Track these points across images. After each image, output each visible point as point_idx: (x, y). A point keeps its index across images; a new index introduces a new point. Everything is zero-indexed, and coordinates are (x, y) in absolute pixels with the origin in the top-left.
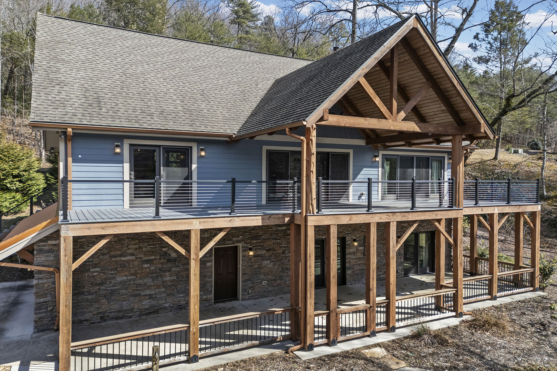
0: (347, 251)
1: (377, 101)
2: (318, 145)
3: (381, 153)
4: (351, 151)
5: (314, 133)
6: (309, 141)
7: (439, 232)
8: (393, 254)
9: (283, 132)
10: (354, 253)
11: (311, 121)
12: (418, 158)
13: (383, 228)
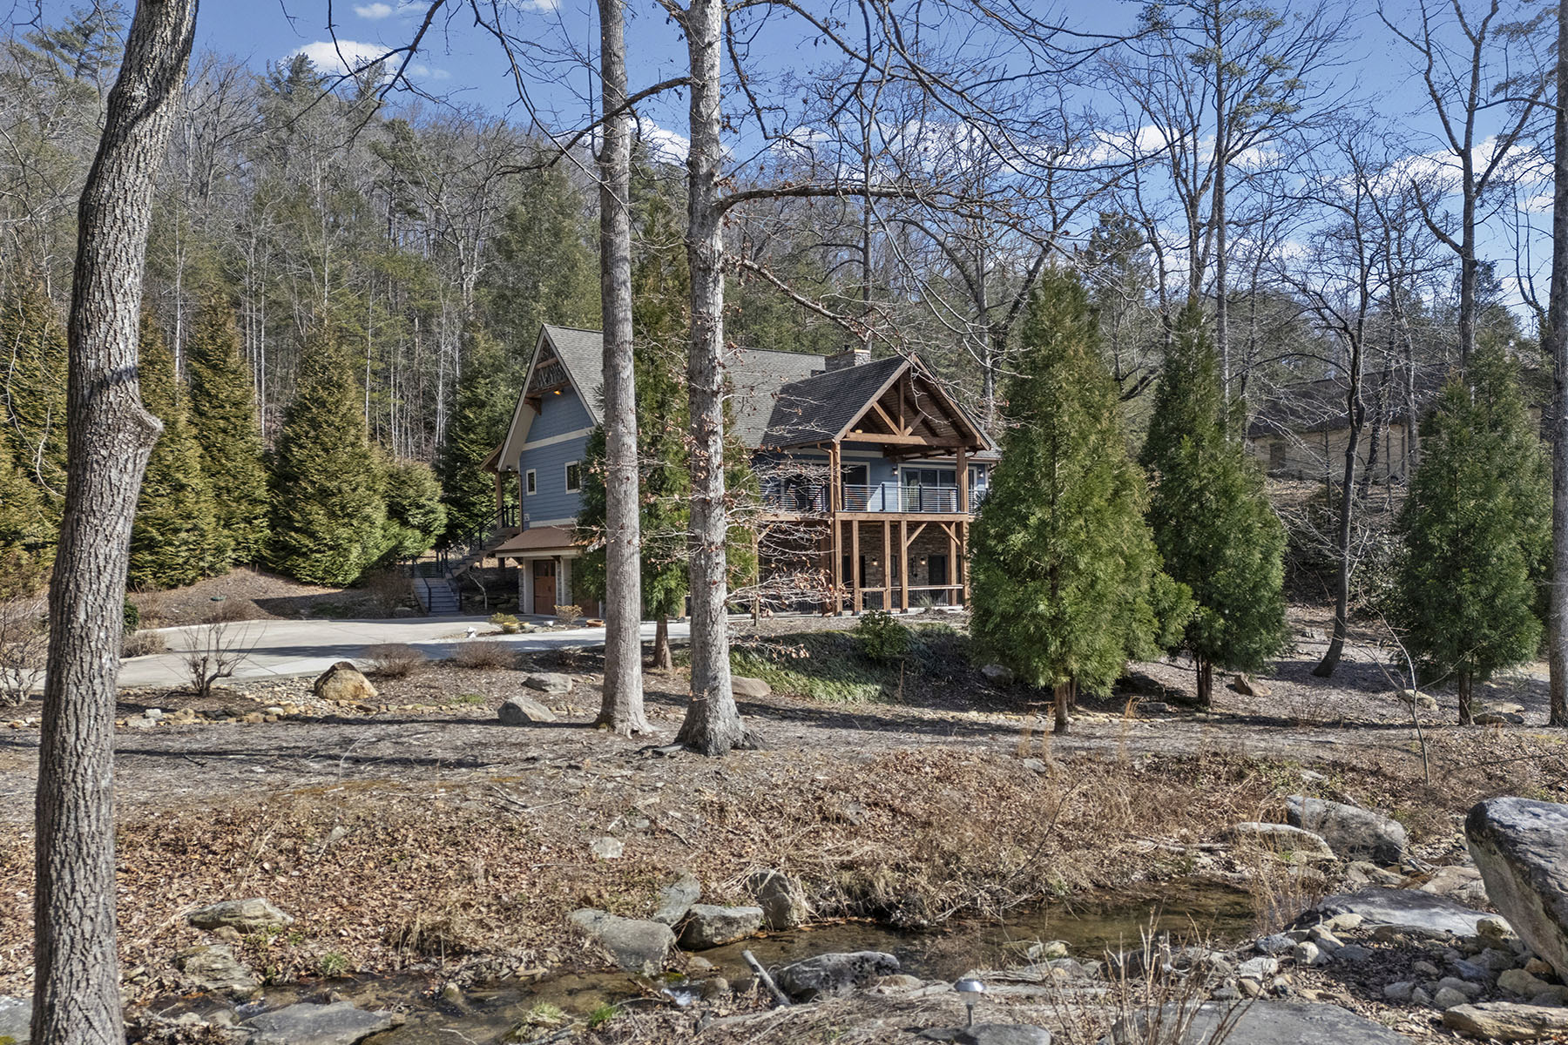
0: (867, 571)
1: (887, 420)
2: (843, 458)
3: (900, 466)
4: (867, 464)
5: (838, 447)
6: (835, 453)
7: (950, 537)
8: (904, 548)
9: (815, 447)
10: (874, 574)
11: (837, 439)
12: (943, 472)
13: (895, 527)
